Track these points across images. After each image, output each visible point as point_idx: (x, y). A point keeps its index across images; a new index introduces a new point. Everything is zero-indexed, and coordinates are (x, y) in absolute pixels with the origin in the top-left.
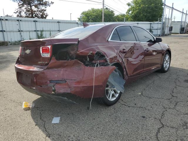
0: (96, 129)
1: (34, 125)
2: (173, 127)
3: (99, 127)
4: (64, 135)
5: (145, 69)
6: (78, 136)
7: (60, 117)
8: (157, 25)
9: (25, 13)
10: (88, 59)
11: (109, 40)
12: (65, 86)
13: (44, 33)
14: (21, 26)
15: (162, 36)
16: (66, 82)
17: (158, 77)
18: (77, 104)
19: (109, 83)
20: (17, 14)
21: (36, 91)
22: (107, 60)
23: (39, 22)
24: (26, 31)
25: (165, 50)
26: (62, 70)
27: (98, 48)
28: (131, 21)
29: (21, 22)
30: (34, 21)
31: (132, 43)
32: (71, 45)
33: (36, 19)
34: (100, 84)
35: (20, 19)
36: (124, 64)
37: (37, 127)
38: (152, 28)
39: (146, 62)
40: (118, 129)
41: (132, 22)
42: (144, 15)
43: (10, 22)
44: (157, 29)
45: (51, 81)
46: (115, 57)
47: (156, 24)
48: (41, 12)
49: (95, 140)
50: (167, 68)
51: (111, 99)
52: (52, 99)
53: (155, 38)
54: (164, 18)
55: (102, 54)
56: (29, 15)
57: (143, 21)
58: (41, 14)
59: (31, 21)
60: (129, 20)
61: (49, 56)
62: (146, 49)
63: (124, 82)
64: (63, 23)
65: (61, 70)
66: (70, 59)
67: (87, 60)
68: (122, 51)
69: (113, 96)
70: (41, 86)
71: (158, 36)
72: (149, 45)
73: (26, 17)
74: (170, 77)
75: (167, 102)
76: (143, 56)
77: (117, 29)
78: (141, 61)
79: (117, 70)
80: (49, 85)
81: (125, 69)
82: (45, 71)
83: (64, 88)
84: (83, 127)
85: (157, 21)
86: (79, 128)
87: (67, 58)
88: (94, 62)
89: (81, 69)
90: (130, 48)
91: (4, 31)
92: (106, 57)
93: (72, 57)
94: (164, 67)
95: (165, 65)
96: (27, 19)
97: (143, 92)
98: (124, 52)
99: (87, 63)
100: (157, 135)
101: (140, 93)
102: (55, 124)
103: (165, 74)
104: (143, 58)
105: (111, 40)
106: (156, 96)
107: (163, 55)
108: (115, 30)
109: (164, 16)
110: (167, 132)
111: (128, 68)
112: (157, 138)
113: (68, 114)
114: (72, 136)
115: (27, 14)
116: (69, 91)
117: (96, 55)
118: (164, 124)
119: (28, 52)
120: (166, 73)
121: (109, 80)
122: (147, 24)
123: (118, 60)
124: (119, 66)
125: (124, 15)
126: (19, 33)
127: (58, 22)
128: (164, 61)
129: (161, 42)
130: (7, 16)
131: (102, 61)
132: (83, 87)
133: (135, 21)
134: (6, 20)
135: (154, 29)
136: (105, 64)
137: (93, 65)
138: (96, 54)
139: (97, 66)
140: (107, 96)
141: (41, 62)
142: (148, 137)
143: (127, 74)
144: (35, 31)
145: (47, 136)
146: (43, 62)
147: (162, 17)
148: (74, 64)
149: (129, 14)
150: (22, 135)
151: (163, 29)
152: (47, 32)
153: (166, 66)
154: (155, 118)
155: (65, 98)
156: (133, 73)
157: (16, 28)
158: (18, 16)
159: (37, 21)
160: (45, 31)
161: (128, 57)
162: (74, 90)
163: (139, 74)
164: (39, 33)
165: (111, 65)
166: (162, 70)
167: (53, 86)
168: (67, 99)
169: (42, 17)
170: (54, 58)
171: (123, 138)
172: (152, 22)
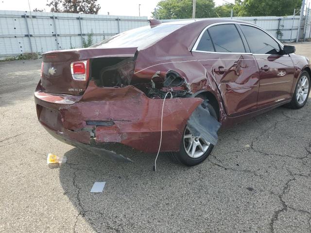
0: (164, 206)
1: (62, 194)
2: (303, 212)
3: (168, 204)
4: (108, 214)
5: (259, 103)
6: (132, 218)
7: (105, 182)
8: (290, 22)
9: (64, 5)
10: (154, 85)
11: (194, 50)
12: (112, 131)
13: (94, 38)
14: (57, 27)
15: (299, 41)
16: (114, 124)
17: (285, 117)
18: (133, 161)
19: (191, 127)
20: (52, 6)
21: (64, 138)
22: (187, 86)
23: (87, 19)
24: (65, 36)
25: (301, 68)
26: (108, 103)
27: (171, 65)
28: (243, 15)
29: (56, 20)
30: (78, 19)
31: (237, 56)
32: (123, 60)
33: (81, 14)
34: (174, 129)
35: (56, 15)
36: (220, 93)
37: (66, 196)
38: (281, 28)
39: (263, 90)
40: (202, 209)
41: (245, 18)
42: (267, 4)
43: (40, 21)
44: (291, 30)
45: (88, 123)
46: (203, 81)
47: (289, 19)
48: (89, 3)
49: (159, 225)
50: (302, 100)
51: (194, 153)
52: (91, 153)
53: (282, 46)
54: (305, 9)
55: (178, 75)
56: (70, 8)
57: (265, 15)
58: (89, 5)
59: (72, 19)
60: (239, 13)
61: (85, 80)
62: (263, 66)
63: (219, 127)
64: (125, 20)
65: (105, 104)
66: (122, 85)
67: (151, 86)
68: (217, 70)
69: (198, 149)
70: (73, 131)
71: (292, 41)
72: (271, 59)
73: (65, 12)
74: (308, 118)
75: (296, 164)
76: (256, 79)
77: (209, 30)
78: (252, 88)
79: (207, 104)
80: (85, 128)
81: (221, 103)
82: (78, 105)
83: (110, 134)
84: (142, 202)
85: (292, 14)
86: (134, 203)
87: (117, 82)
88: (164, 89)
89: (139, 101)
90: (233, 64)
91: (31, 36)
92: (186, 81)
93: (125, 81)
94: (298, 99)
95: (298, 96)
96: (66, 15)
97: (254, 143)
98: (221, 73)
99: (151, 92)
100: (271, 224)
101: (248, 146)
102: (95, 193)
103: (299, 110)
104: (256, 84)
105: (197, 50)
106: (276, 152)
107: (296, 76)
108: (205, 31)
109: (305, 5)
110: (291, 220)
111: (227, 101)
112: (272, 229)
113: (120, 178)
114: (121, 216)
115: (66, 7)
116: (118, 140)
117: (167, 77)
118: (286, 204)
119: (52, 71)
120: (301, 109)
121: (190, 122)
122: (272, 20)
123: (209, 87)
124: (210, 97)
125: (232, 4)
126: (54, 38)
127: (117, 20)
128: (297, 88)
129: (293, 54)
130: (36, 10)
131: (179, 88)
132: (143, 133)
133: (250, 16)
134: (34, 17)
135: (285, 30)
136: (183, 94)
137: (161, 95)
138: (168, 75)
139: (169, 97)
140: (188, 150)
141: (73, 90)
142: (255, 227)
143: (225, 111)
144: (79, 35)
145: (80, 214)
146: (76, 90)
147: (302, 7)
148: (127, 94)
149: (241, 3)
150: (41, 210)
151: (302, 29)
152: (98, 37)
153: (301, 97)
154: (272, 193)
155: (112, 152)
156: (236, 110)
157: (49, 31)
158: (52, 10)
159: (82, 19)
160: (96, 35)
161: (228, 81)
162: (126, 138)
163: (249, 110)
164: (86, 38)
165: (194, 95)
166: (292, 105)
167: (93, 131)
168: (115, 153)
169: (91, 11)
170: (92, 82)
171: (208, 226)
172: (281, 17)
